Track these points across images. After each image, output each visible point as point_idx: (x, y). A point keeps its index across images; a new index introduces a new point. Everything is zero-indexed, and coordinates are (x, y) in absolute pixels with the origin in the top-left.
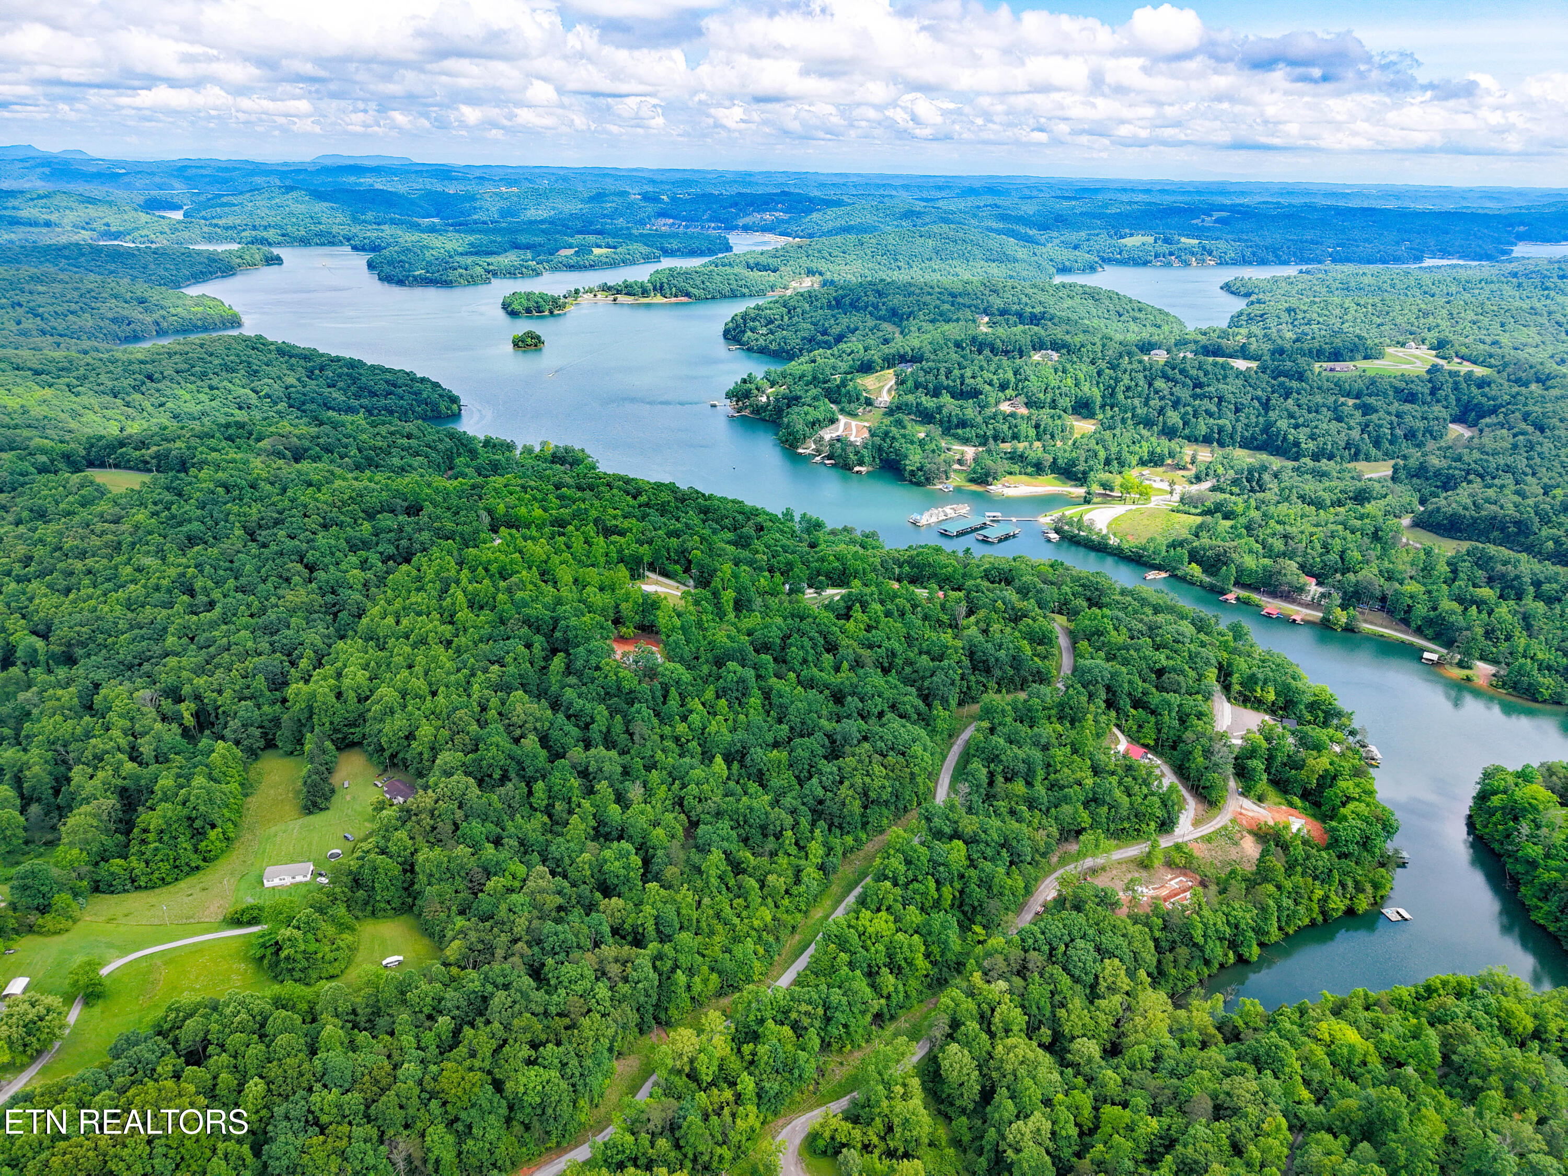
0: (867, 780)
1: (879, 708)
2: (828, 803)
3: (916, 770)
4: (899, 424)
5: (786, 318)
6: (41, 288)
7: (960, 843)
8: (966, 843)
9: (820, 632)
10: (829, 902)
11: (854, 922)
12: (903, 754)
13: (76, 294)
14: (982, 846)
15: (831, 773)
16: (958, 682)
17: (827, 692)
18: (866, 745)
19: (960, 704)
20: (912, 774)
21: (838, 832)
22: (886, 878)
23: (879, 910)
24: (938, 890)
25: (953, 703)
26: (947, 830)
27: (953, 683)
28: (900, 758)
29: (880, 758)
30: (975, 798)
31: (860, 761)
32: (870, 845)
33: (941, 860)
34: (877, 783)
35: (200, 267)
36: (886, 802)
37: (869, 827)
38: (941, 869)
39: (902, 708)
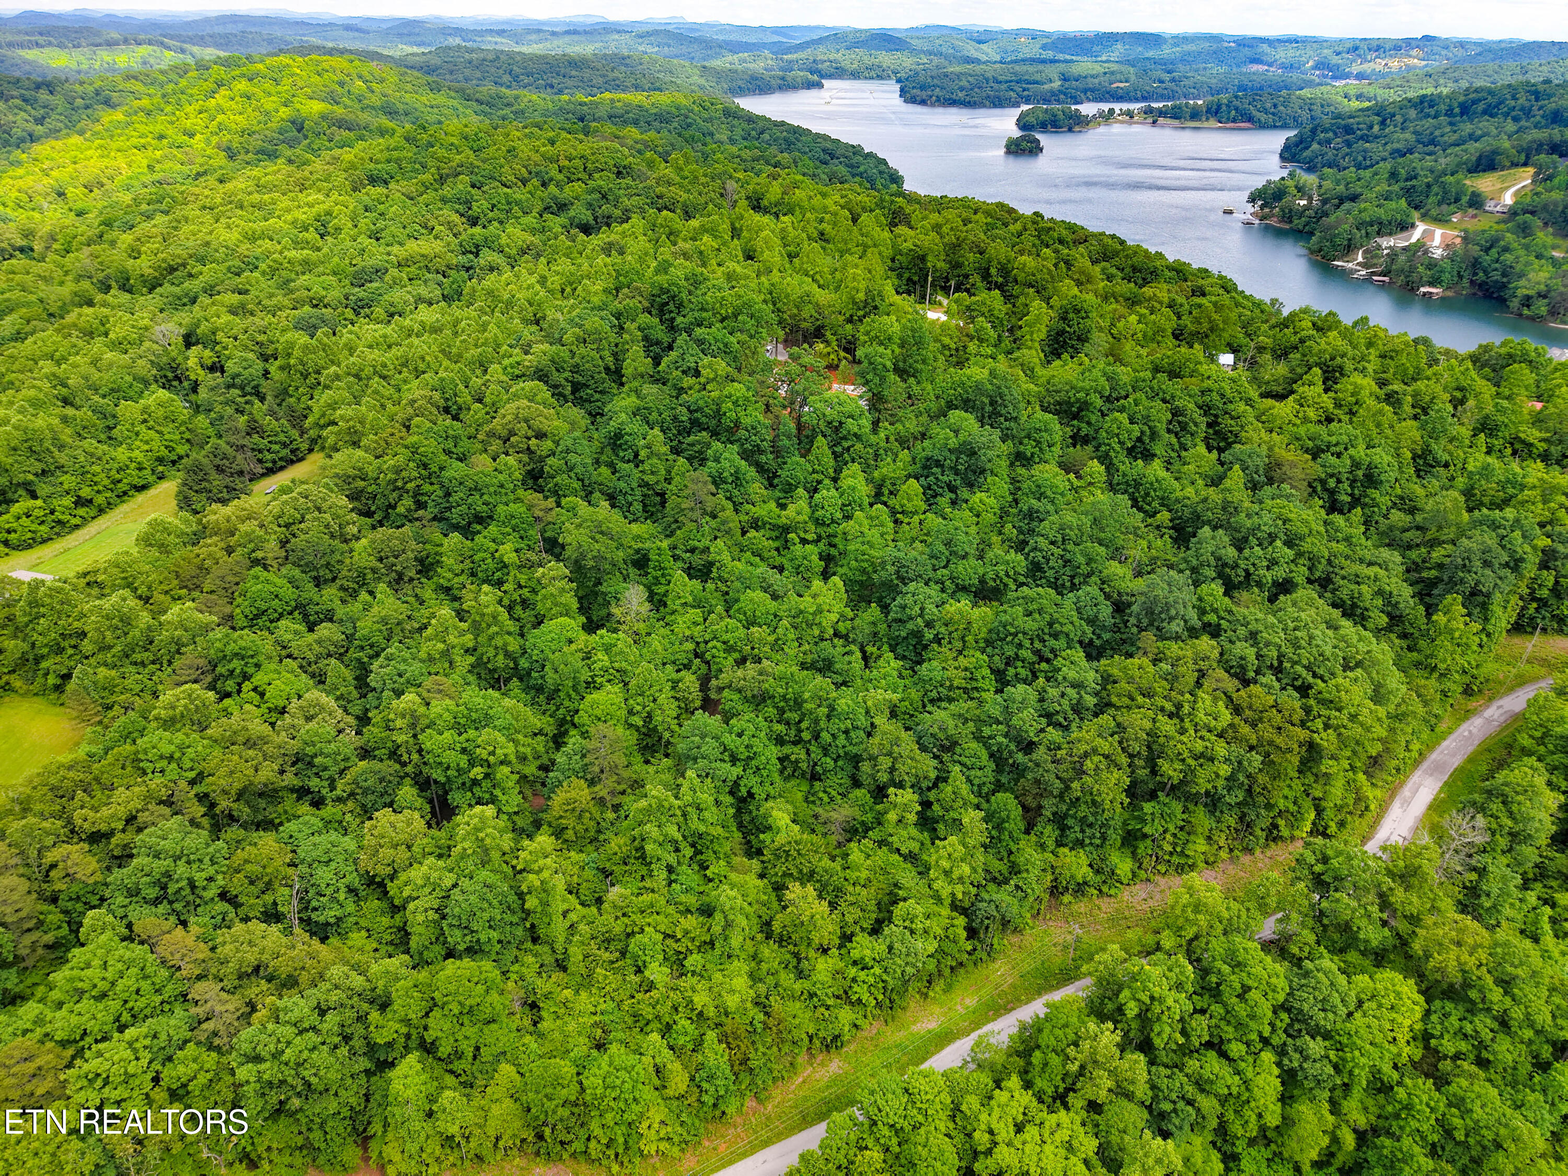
0: (1167, 726)
1: (1280, 573)
2: (1041, 753)
3: (1327, 740)
4: (1525, 230)
5: (1376, 128)
6: (574, 73)
7: (1408, 989)
8: (1428, 993)
9: (1206, 409)
10: (971, 1001)
11: (971, 1103)
12: (1304, 690)
13: (601, 80)
14: (1483, 1025)
15: (1078, 685)
16: (1530, 569)
17: (1164, 516)
18: (1206, 644)
19: (1518, 628)
20: (1311, 746)
21: (1050, 833)
22: (1116, 1016)
23: (1061, 1099)
24: (1285, 1099)
25: (1502, 618)
26: (1374, 935)
27: (1515, 564)
28: (1292, 701)
29: (1231, 684)
30: (1498, 866)
31: (1172, 679)
32: (1139, 891)
33: (1323, 1020)
34: (1193, 743)
35: (740, 83)
36: (1213, 802)
37: (1144, 847)
38: (1316, 1047)
39: (1346, 590)
